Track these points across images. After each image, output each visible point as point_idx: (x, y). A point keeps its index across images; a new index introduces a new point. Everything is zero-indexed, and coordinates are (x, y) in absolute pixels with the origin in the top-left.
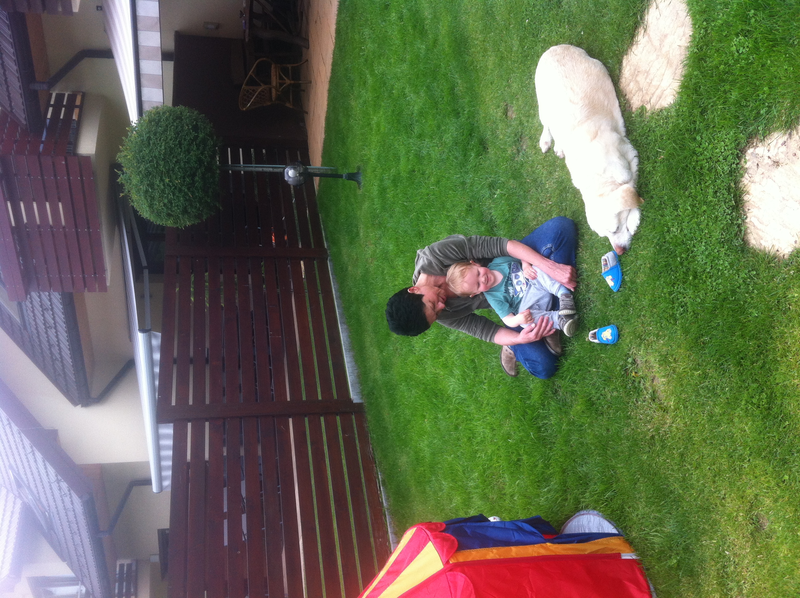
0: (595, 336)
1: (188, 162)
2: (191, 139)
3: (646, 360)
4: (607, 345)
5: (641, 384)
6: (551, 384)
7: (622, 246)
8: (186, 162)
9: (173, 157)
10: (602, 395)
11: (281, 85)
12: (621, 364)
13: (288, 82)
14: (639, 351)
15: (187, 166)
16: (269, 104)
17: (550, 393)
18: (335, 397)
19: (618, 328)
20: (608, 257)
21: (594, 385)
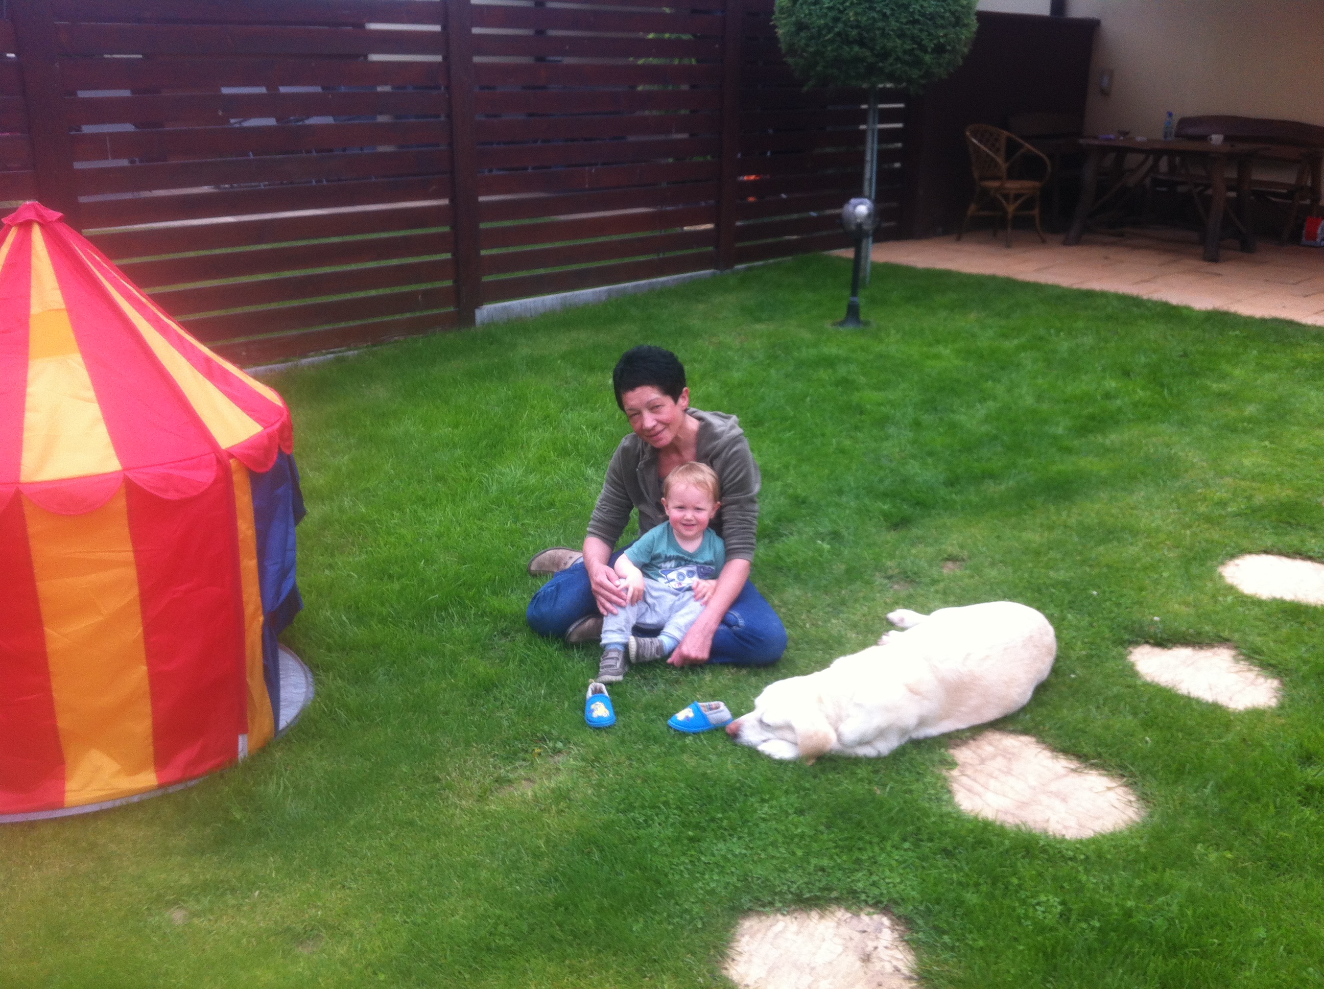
0: (597, 691)
1: (884, 35)
2: (922, 40)
3: (560, 770)
4: (583, 711)
5: (521, 763)
6: (517, 626)
7: (740, 733)
8: (884, 30)
11: (1006, 197)
12: (553, 731)
13: (1011, 209)
14: (575, 759)
15: (877, 32)
16: (976, 175)
17: (503, 625)
18: (486, 279)
19: (610, 727)
20: (722, 711)
21: (519, 692)
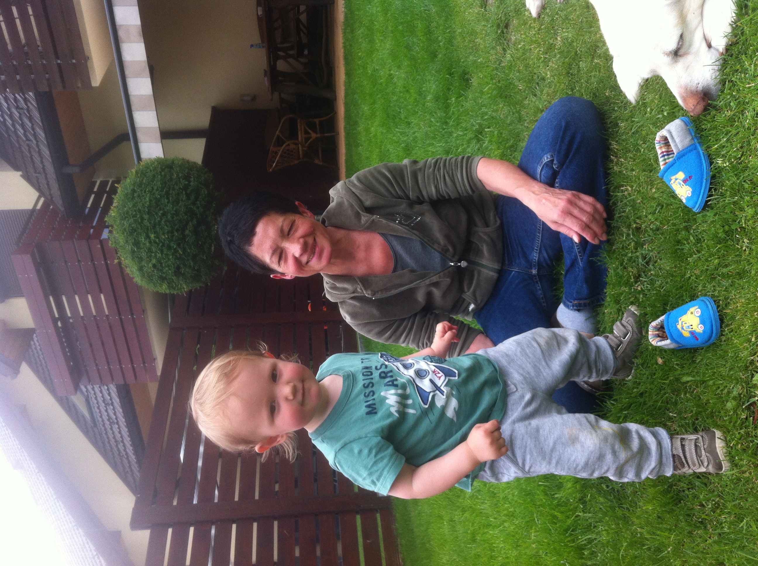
0: (661, 330)
2: (180, 188)
8: (174, 214)
11: (307, 139)
13: (314, 135)
15: (175, 219)
16: (296, 162)
18: (356, 490)
19: (716, 303)
20: (670, 132)
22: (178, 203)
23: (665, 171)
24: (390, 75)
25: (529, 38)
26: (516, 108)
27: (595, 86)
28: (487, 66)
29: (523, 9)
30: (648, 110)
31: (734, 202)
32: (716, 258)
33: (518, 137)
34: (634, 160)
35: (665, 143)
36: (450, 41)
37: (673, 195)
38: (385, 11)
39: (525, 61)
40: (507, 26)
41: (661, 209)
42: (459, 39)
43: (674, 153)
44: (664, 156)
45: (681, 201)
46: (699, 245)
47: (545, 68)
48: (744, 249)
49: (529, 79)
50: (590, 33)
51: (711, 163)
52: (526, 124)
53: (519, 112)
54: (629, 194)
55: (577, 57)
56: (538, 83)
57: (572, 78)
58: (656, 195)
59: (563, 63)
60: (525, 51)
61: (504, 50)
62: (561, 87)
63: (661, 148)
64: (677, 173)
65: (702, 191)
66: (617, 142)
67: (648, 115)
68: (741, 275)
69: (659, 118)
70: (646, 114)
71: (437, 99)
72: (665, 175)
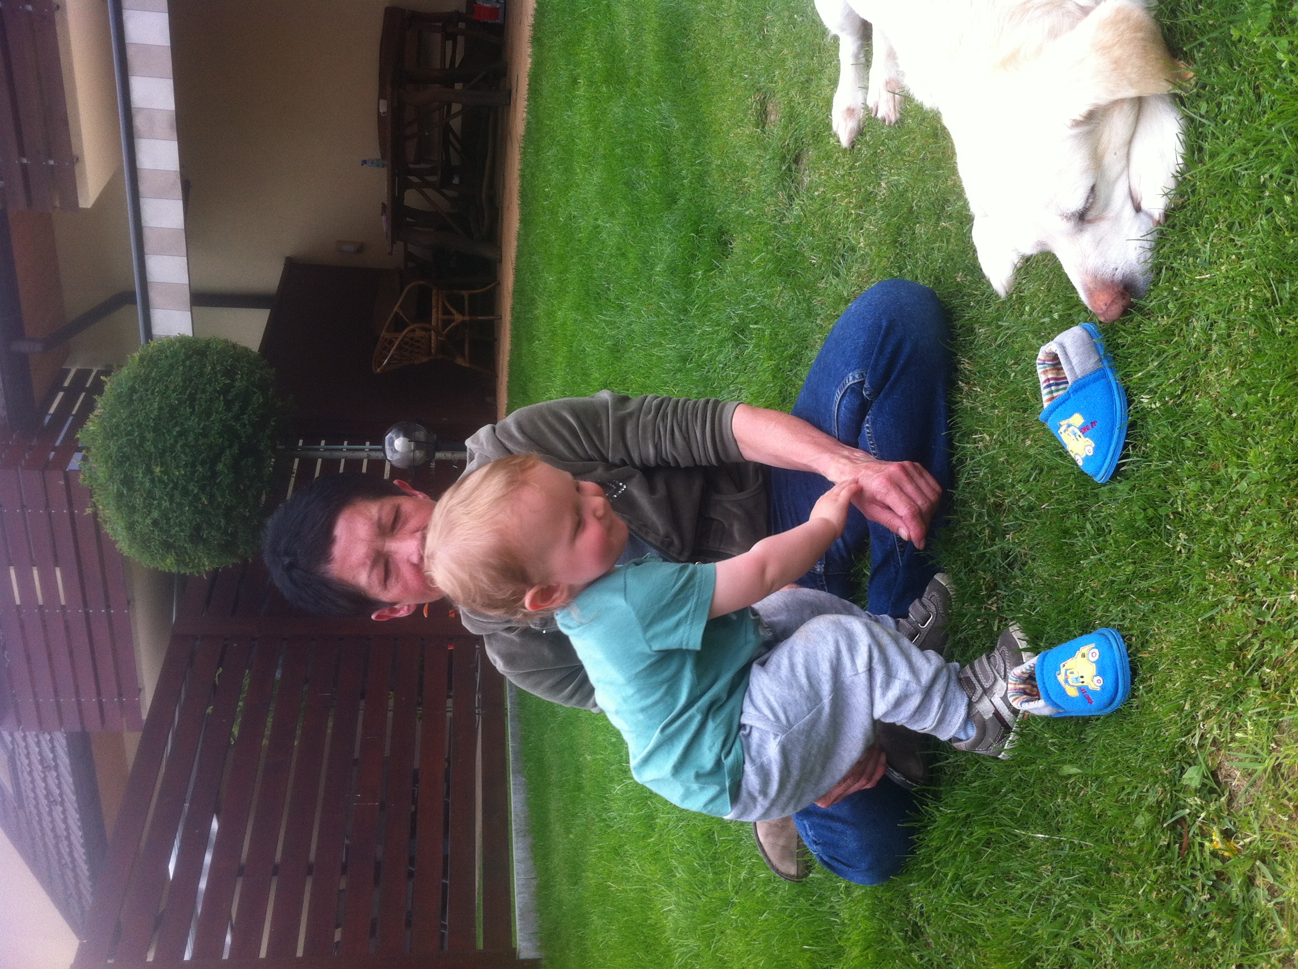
0: (1031, 687)
1: (205, 433)
2: (215, 390)
3: (1277, 767)
5: (1260, 890)
7: (1119, 276)
8: (200, 434)
9: (176, 424)
10: (1078, 946)
11: (447, 324)
12: (1151, 799)
13: (460, 318)
14: (1237, 723)
15: (200, 443)
16: (425, 359)
18: (480, 945)
19: (1127, 638)
20: (1063, 347)
21: (1043, 900)
22: (209, 415)
23: (1052, 411)
24: (596, 227)
25: (833, 181)
26: (804, 294)
27: (938, 265)
28: (760, 223)
29: (826, 133)
30: (1027, 308)
31: (1165, 470)
32: (1130, 563)
33: (804, 341)
34: (998, 390)
35: (1054, 365)
36: (701, 178)
37: (1061, 452)
38: (596, 123)
39: (824, 218)
40: (797, 160)
41: (1040, 474)
42: (716, 176)
43: (1067, 383)
44: (1049, 386)
45: (1074, 462)
46: (1101, 539)
47: (857, 233)
48: (1178, 549)
49: (828, 248)
50: (937, 177)
51: (1130, 402)
52: (818, 322)
53: (808, 301)
54: (986, 447)
55: (911, 216)
56: (843, 256)
57: (901, 251)
58: (1032, 452)
59: (888, 225)
60: (824, 201)
61: (791, 198)
62: (883, 264)
63: (1045, 372)
64: (1070, 416)
65: (1112, 448)
66: (970, 358)
67: (1025, 317)
68: (1171, 593)
69: (1044, 323)
70: (1022, 315)
71: (672, 270)
72: (1050, 418)
